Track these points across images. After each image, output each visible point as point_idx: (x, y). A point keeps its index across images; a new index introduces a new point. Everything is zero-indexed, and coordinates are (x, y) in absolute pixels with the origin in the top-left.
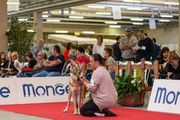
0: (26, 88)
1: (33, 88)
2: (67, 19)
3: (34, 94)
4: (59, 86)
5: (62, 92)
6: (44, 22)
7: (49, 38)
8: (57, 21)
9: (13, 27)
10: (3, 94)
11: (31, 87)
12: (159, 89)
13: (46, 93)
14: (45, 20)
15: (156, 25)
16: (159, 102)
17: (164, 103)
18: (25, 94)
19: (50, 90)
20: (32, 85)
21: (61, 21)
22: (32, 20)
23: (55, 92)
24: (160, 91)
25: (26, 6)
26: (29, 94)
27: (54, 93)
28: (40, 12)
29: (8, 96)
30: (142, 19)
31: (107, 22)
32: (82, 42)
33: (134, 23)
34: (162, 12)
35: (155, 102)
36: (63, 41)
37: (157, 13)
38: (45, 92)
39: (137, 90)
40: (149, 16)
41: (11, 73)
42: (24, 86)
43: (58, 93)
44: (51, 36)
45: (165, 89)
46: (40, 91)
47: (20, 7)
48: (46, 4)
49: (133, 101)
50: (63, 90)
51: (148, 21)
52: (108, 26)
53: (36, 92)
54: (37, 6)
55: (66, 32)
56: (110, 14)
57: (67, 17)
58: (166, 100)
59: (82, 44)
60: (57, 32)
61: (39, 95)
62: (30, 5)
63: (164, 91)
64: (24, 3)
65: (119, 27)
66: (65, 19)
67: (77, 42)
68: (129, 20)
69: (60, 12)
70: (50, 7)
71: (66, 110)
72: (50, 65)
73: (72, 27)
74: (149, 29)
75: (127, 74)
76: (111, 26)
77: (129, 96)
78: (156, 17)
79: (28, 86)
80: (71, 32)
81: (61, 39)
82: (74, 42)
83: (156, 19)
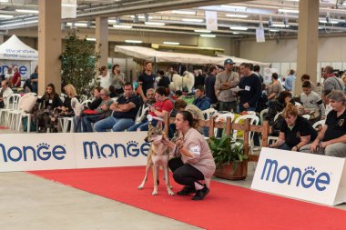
0: (88, 146)
1: (97, 147)
2: (142, 25)
3: (99, 155)
4: (132, 145)
5: (135, 153)
6: (110, 28)
7: (116, 50)
8: (128, 27)
9: (69, 49)
10: (57, 155)
11: (94, 146)
12: (268, 161)
13: (114, 154)
14: (111, 26)
15: (266, 36)
16: (267, 179)
17: (273, 180)
18: (86, 156)
19: (120, 150)
20: (96, 143)
21: (134, 27)
22: (94, 24)
23: (126, 152)
24: (269, 164)
25: (85, 8)
26: (92, 155)
27: (125, 154)
28: (104, 17)
29: (63, 157)
30: (245, 28)
31: (197, 30)
32: (161, 58)
33: (234, 33)
34: (274, 19)
35: (262, 178)
36: (136, 56)
37: (267, 22)
38: (112, 152)
39: (238, 159)
40: (257, 25)
41: (66, 113)
42: (85, 144)
43: (130, 154)
44: (119, 48)
45: (276, 162)
46: (107, 151)
47: (77, 9)
48: (114, 8)
49: (232, 173)
50: (138, 150)
51: (254, 31)
52: (198, 35)
53: (100, 153)
54: (101, 10)
55: (140, 42)
56: (201, 21)
57: (143, 23)
58: (276, 177)
59: (161, 61)
60: (127, 41)
61: (104, 156)
62: (91, 7)
63: (274, 165)
64: (83, 4)
65: (214, 36)
66: (139, 25)
67: (155, 58)
68: (228, 29)
69: (133, 16)
70: (119, 12)
71: (142, 186)
72: (120, 110)
73: (148, 35)
74: (255, 40)
75: (225, 135)
76: (202, 35)
77: (226, 166)
78: (266, 25)
79: (91, 144)
80: (146, 42)
81: (133, 52)
82: (150, 57)
83: (266, 29)
